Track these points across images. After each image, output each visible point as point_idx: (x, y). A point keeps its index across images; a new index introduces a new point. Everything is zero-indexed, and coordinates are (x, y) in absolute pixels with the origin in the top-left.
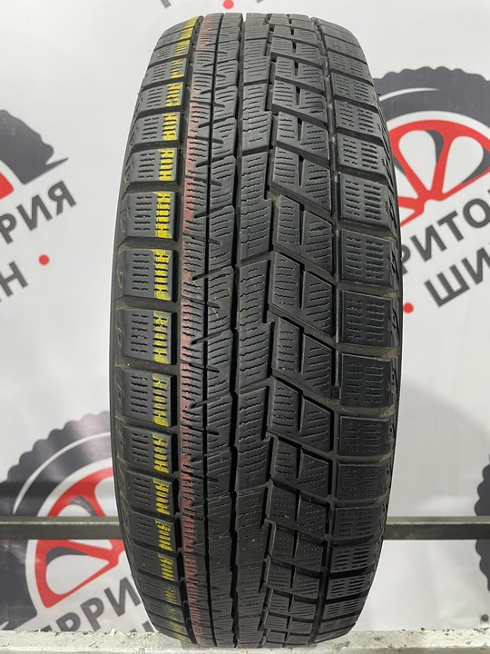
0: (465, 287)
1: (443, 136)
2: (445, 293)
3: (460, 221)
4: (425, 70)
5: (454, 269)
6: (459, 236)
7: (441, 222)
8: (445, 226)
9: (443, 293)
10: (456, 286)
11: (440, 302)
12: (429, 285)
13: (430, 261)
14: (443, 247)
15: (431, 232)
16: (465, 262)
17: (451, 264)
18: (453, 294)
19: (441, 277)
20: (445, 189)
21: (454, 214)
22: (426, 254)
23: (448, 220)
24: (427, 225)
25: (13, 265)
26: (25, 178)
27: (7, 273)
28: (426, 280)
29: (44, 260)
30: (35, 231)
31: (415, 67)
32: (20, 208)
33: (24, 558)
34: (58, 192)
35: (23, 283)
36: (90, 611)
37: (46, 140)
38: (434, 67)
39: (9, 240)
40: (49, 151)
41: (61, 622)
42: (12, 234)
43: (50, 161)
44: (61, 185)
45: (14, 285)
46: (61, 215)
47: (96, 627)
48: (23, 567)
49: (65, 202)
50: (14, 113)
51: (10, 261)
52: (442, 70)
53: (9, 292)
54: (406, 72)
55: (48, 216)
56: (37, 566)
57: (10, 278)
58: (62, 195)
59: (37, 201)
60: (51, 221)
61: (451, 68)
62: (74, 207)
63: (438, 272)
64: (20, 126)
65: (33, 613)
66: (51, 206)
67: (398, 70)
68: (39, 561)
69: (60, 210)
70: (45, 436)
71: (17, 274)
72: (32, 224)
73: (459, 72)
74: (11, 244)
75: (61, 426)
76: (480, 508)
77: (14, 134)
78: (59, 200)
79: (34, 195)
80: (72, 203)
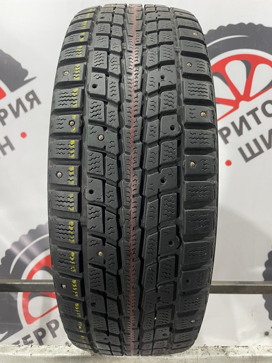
0: (261, 151)
1: (251, 64)
2: (249, 154)
3: (259, 113)
4: (241, 25)
5: (255, 141)
6: (259, 122)
7: (248, 114)
8: (251, 116)
9: (248, 155)
10: (256, 150)
11: (247, 160)
12: (241, 150)
13: (241, 136)
14: (249, 128)
15: (242, 119)
16: (262, 137)
17: (253, 138)
18: (254, 155)
19: (248, 145)
20: (252, 95)
21: (256, 109)
22: (240, 132)
23: (253, 112)
24: (240, 115)
25: (6, 138)
26: (12, 89)
27: (4, 142)
28: (239, 147)
29: (24, 135)
30: (18, 118)
31: (235, 23)
32: (10, 106)
33: (17, 297)
34: (31, 97)
35: (12, 148)
36: (51, 327)
37: (24, 66)
38: (246, 23)
39: (4, 124)
40: (25, 73)
41: (36, 333)
42: (6, 120)
43: (26, 79)
44: (32, 92)
45: (7, 149)
46: (33, 110)
47: (54, 336)
48: (16, 302)
49: (35, 102)
50: (5, 51)
51: (5, 135)
52: (251, 25)
53: (4, 153)
54: (230, 26)
55: (25, 110)
56: (23, 302)
57: (5, 145)
58: (33, 98)
59: (19, 102)
60: (27, 113)
61: (256, 23)
62: (40, 105)
63: (246, 143)
64: (9, 58)
65: (21, 327)
66: (27, 104)
67: (225, 25)
68: (24, 299)
69: (32, 106)
70: (26, 233)
71: (9, 143)
72: (16, 114)
73: (261, 26)
74: (5, 126)
75: (34, 228)
76: (265, 275)
77: (6, 63)
78: (31, 101)
79: (17, 98)
80: (39, 102)
